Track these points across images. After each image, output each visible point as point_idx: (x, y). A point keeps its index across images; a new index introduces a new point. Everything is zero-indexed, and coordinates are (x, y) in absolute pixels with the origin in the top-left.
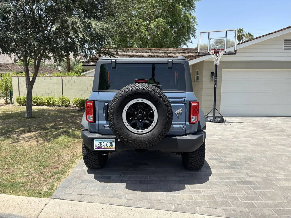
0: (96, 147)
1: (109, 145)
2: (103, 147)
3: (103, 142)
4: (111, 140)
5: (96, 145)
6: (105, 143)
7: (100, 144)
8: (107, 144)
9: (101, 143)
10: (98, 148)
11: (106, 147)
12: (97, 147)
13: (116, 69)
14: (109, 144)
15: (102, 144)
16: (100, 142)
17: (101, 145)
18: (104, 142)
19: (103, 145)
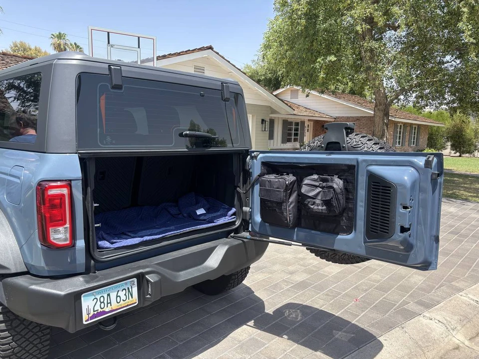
0: (88, 314)
1: (123, 297)
2: (107, 309)
3: (105, 296)
4: (126, 284)
5: (88, 310)
6: (113, 295)
7: (99, 303)
8: (117, 296)
9: (102, 299)
10: (94, 316)
11: (115, 305)
12: (92, 313)
13: (122, 91)
14: (122, 294)
15: (106, 302)
16: (98, 297)
17: (102, 304)
18: (109, 295)
19: (108, 303)
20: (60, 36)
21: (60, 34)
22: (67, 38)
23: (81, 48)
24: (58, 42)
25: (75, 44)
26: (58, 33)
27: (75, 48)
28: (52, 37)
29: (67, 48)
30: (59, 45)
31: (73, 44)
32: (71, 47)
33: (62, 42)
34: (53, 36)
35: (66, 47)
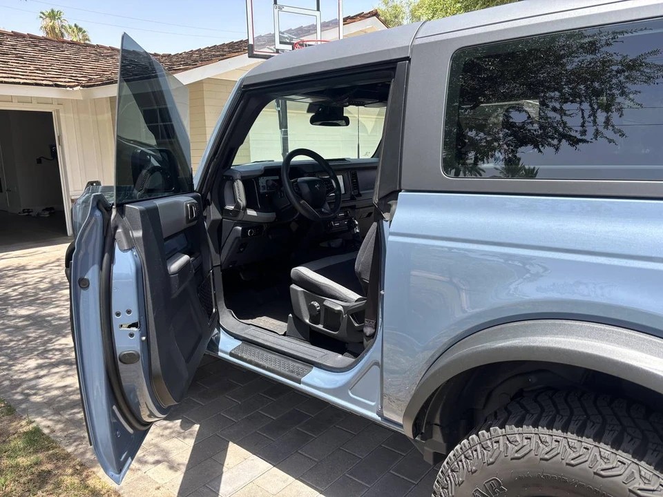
20: (53, 15)
21: (53, 11)
22: (63, 17)
23: (84, 32)
24: (51, 24)
25: (76, 26)
26: (49, 11)
27: (76, 32)
28: (41, 17)
29: (65, 33)
30: (53, 28)
31: (73, 26)
32: (70, 30)
33: (57, 23)
34: (42, 15)
35: (63, 30)
